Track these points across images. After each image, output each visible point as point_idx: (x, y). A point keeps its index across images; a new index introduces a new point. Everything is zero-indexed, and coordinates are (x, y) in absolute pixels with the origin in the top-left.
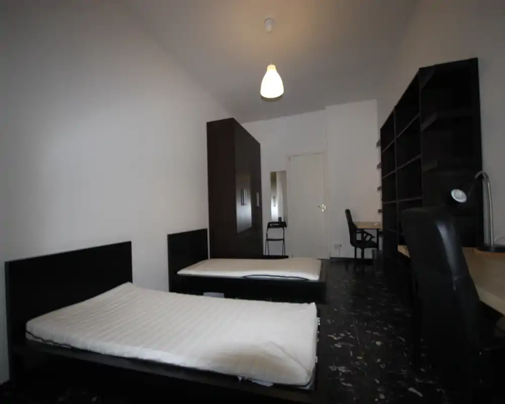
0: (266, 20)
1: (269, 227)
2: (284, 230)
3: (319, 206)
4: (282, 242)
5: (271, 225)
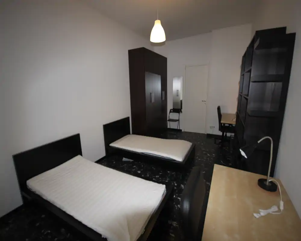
1: (170, 112)
2: (179, 114)
3: (203, 101)
4: (177, 122)
5: (172, 111)
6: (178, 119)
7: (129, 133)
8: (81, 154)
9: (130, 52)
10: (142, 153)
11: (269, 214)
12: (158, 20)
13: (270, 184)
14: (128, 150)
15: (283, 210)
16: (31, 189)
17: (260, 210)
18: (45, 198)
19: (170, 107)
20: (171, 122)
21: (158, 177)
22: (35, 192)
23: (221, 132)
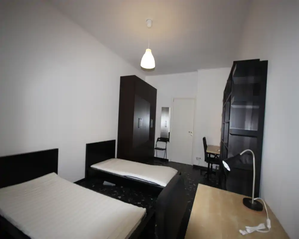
1: (158, 140)
2: (166, 144)
3: (189, 132)
4: (164, 151)
5: (159, 139)
6: (165, 148)
7: (114, 157)
8: (56, 172)
9: (122, 78)
10: (125, 176)
11: (256, 232)
12: (150, 48)
13: (256, 203)
14: (110, 173)
15: (270, 229)
17: (246, 227)
19: (157, 135)
20: (157, 150)
21: (140, 203)
23: (207, 162)
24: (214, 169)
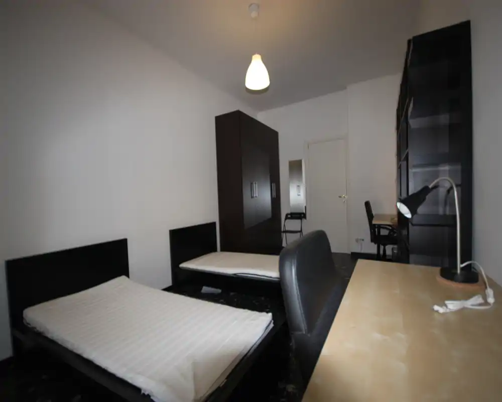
0: (251, 5)
1: (287, 218)
2: (302, 221)
3: (340, 197)
4: (299, 234)
5: (289, 216)
6: (300, 230)
7: (215, 250)
8: (127, 274)
10: (235, 274)
11: (463, 309)
12: (258, 54)
13: (464, 271)
15: (493, 303)
16: (29, 324)
18: (49, 336)
20: (288, 234)
22: (35, 328)
23: (375, 243)
24: (389, 256)
